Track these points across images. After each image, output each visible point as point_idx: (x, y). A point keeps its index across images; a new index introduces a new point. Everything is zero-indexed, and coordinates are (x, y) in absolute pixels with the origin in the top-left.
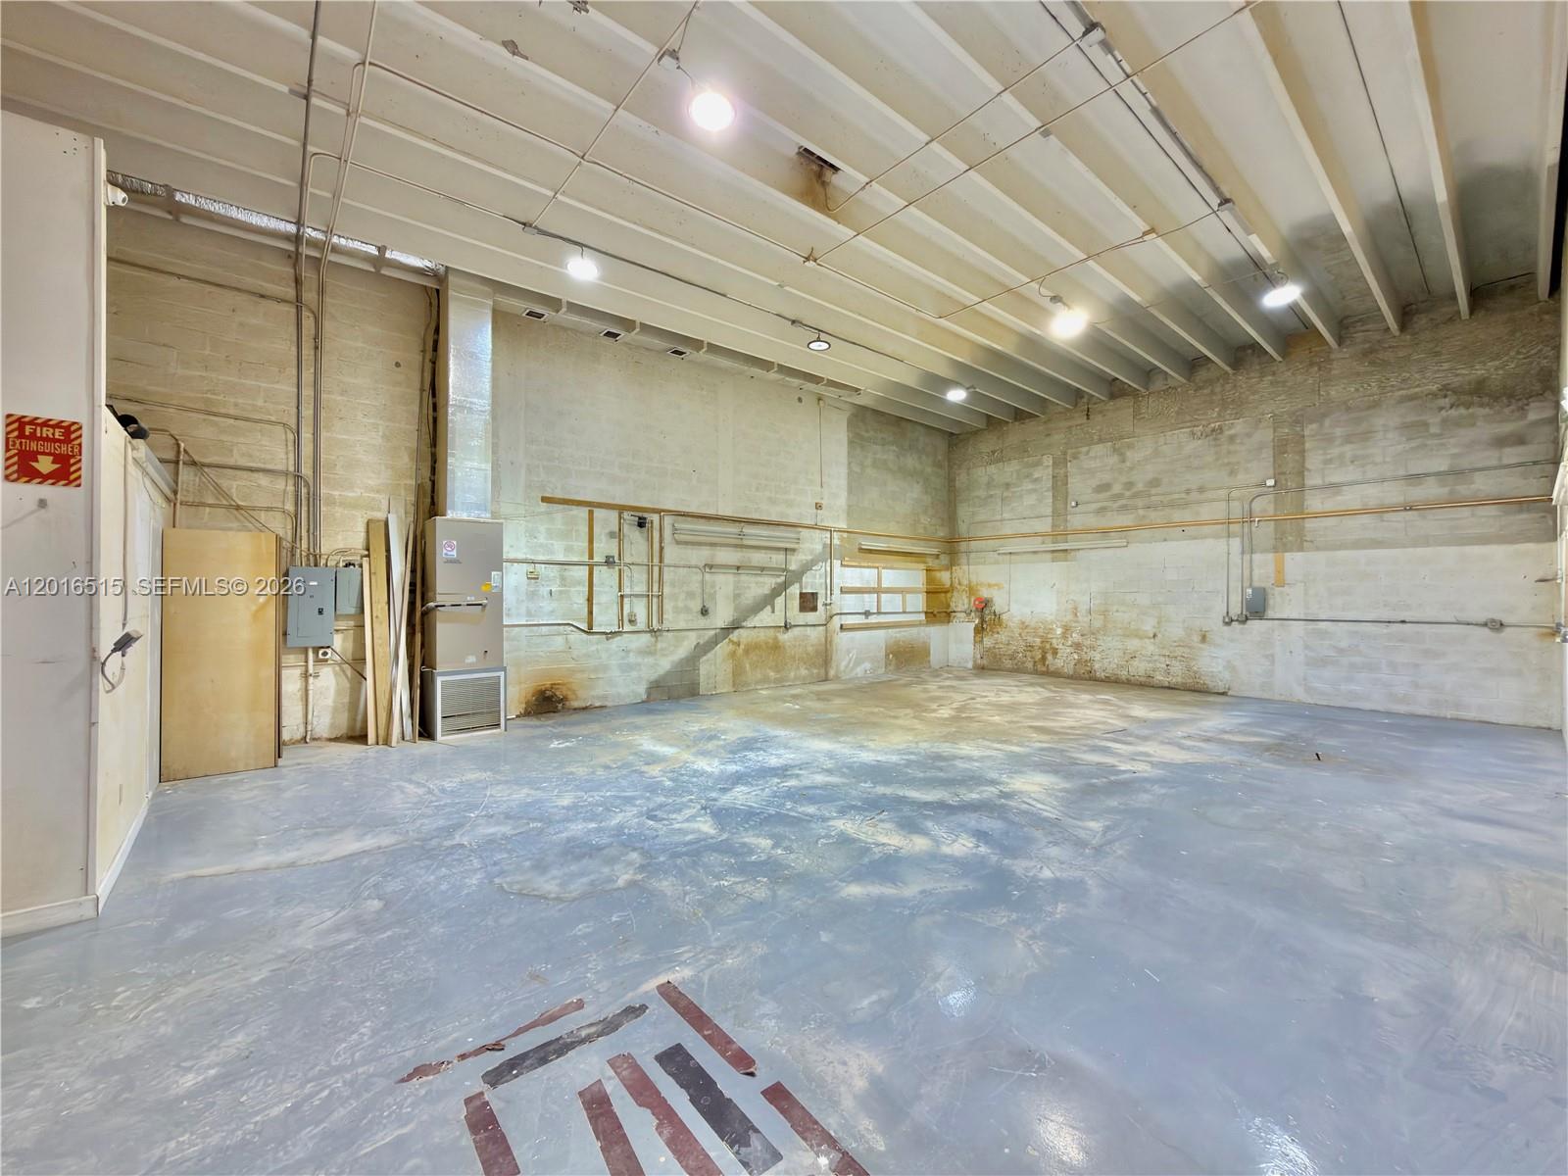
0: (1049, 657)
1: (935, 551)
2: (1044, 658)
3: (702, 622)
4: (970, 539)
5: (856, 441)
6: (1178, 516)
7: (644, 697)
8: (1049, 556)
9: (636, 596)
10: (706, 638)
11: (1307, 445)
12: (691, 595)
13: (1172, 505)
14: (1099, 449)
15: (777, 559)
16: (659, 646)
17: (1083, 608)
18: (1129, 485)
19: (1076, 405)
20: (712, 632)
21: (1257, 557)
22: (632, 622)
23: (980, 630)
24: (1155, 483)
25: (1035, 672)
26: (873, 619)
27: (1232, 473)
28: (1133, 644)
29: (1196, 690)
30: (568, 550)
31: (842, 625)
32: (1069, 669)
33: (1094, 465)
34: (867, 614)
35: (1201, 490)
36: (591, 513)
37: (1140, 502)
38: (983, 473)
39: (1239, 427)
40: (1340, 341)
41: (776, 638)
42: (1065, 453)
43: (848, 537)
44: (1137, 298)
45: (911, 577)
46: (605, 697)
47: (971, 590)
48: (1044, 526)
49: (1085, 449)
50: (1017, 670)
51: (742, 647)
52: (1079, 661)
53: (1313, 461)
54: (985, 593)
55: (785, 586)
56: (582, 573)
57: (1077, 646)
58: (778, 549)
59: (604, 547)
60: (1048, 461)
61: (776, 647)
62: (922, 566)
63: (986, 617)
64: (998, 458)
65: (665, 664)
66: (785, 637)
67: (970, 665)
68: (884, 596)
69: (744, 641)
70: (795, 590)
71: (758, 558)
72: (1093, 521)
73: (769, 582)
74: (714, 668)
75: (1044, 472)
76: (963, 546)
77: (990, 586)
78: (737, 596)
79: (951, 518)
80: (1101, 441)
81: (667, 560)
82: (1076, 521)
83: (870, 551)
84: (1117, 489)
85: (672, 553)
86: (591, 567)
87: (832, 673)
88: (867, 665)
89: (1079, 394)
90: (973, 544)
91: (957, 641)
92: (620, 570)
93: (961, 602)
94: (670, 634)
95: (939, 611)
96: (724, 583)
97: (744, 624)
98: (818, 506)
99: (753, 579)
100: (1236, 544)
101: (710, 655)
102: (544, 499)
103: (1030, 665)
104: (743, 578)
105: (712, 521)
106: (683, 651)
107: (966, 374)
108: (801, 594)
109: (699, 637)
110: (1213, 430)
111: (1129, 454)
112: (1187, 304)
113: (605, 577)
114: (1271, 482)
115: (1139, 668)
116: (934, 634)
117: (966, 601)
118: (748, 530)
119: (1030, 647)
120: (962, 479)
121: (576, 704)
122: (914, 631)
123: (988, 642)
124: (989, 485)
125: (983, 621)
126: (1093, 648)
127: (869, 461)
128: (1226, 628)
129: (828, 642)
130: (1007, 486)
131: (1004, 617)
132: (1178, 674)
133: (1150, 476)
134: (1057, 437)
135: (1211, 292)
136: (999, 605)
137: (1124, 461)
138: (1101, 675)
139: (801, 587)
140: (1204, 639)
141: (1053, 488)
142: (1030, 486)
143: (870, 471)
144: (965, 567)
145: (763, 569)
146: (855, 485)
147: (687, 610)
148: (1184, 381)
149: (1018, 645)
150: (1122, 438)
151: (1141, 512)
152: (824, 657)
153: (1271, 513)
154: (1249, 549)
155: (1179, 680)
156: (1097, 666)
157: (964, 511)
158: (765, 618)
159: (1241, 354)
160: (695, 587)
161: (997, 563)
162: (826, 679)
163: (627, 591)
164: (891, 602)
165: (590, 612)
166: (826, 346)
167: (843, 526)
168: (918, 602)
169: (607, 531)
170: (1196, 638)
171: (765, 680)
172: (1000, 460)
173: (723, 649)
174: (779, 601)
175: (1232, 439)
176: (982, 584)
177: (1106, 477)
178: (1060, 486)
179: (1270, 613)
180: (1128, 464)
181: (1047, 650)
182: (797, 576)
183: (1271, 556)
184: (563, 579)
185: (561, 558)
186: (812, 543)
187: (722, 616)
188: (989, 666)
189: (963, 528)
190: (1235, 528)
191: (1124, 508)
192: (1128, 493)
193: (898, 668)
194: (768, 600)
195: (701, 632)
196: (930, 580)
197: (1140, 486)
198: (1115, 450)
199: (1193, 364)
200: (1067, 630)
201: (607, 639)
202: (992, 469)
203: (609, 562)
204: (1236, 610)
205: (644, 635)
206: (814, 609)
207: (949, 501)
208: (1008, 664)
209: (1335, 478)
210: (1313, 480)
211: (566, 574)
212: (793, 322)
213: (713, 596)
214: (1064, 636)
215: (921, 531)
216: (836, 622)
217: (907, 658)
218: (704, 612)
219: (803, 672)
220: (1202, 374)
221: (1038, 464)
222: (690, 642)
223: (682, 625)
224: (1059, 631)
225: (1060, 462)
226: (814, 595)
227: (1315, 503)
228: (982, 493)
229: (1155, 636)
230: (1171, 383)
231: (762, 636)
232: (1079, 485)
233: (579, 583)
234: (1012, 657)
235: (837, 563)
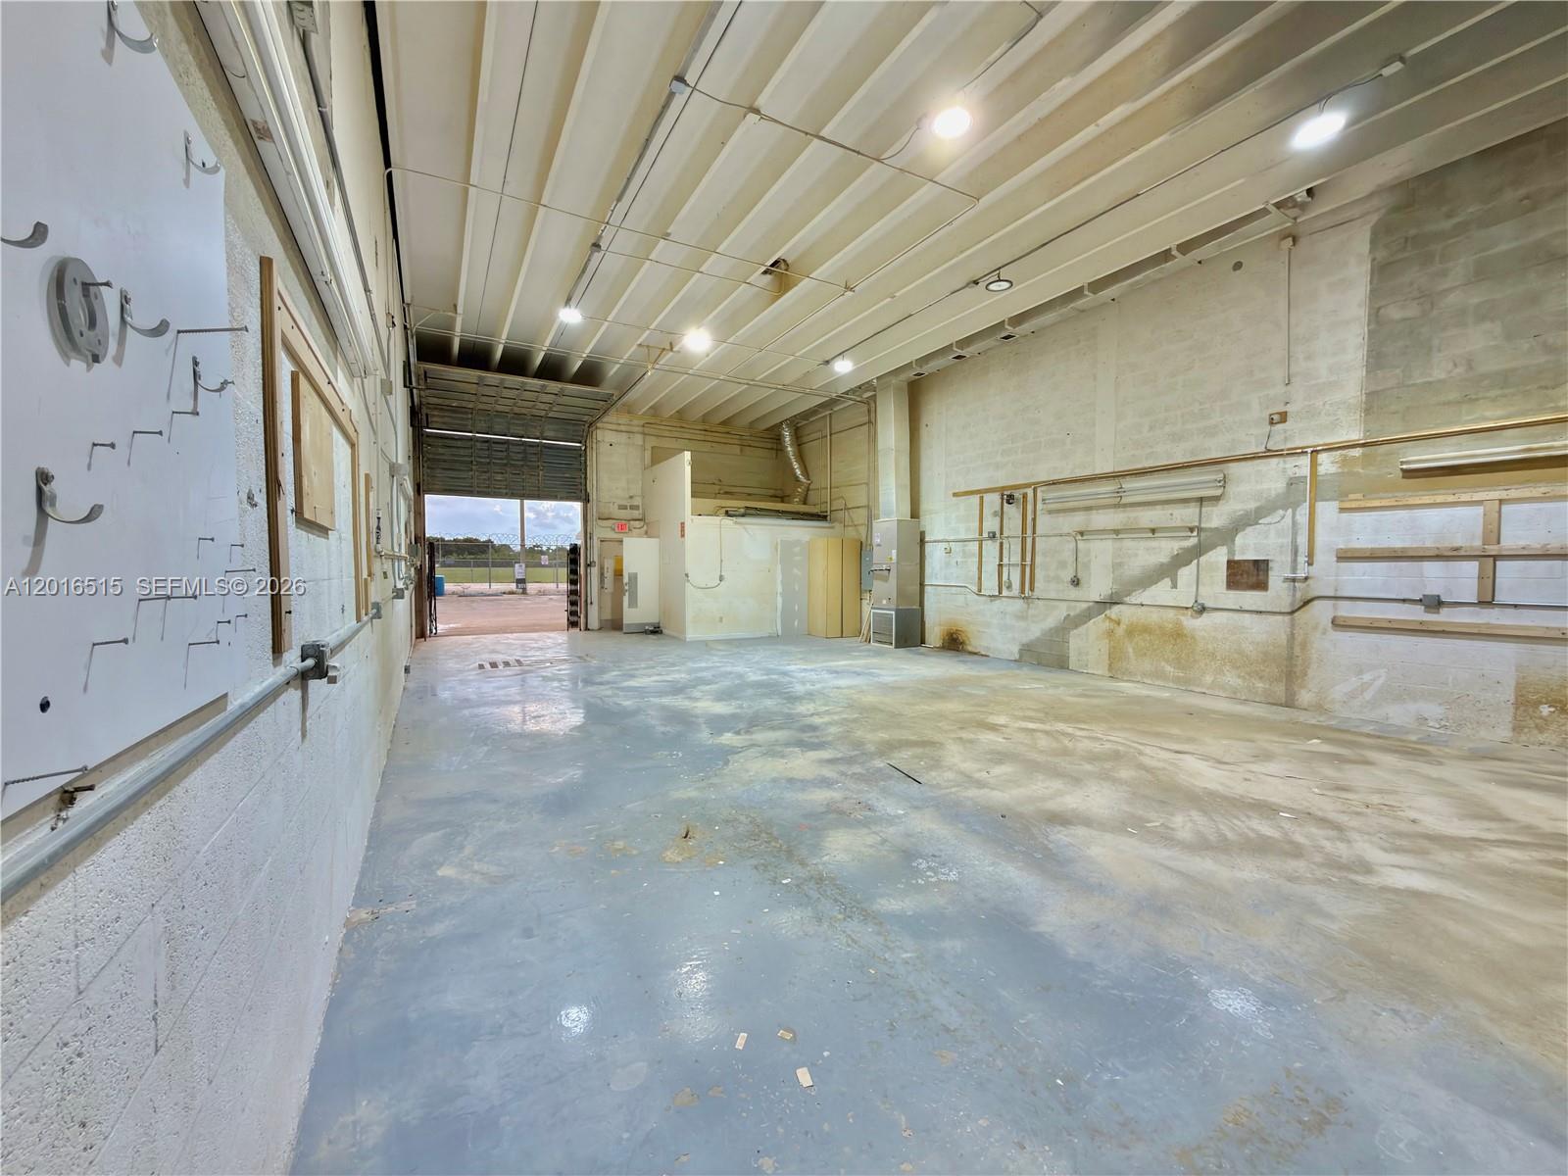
3: (1074, 593)
7: (1017, 657)
9: (1013, 565)
10: (1078, 611)
12: (1063, 565)
15: (1187, 515)
16: (1031, 612)
20: (1085, 606)
22: (1009, 587)
30: (968, 530)
31: (1338, 618)
34: (1432, 603)
36: (982, 498)
41: (1179, 623)
43: (1364, 455)
46: (988, 648)
51: (1123, 626)
55: (1198, 550)
56: (974, 547)
58: (1185, 501)
59: (991, 524)
61: (1178, 634)
65: (1035, 631)
66: (1192, 624)
68: (1512, 567)
69: (1125, 621)
70: (1216, 558)
71: (1148, 517)
73: (1165, 549)
74: (1087, 644)
78: (1117, 566)
81: (1038, 532)
83: (1450, 469)
85: (1044, 523)
86: (981, 542)
92: (1001, 544)
94: (1040, 603)
96: (1101, 551)
97: (1127, 599)
98: (1277, 419)
99: (1143, 544)
101: (1082, 629)
102: (955, 495)
104: (1128, 544)
105: (1087, 483)
106: (1051, 622)
108: (1231, 564)
109: (1069, 608)
113: (991, 549)
118: (1129, 484)
121: (970, 648)
129: (1293, 643)
139: (1231, 552)
145: (1154, 531)
147: (1058, 579)
158: (1161, 592)
160: (1067, 554)
162: (1290, 705)
163: (1005, 561)
165: (980, 578)
167: (1356, 435)
169: (993, 511)
173: (1098, 625)
174: (1186, 574)
182: (1219, 537)
184: (964, 551)
185: (963, 537)
186: (1263, 482)
187: (1098, 587)
194: (1169, 570)
195: (1073, 604)
201: (991, 601)
203: (993, 536)
205: (1017, 600)
206: (1262, 586)
211: (967, 548)
213: (1087, 566)
218: (1076, 582)
219: (1233, 680)
222: (1061, 612)
223: (1053, 595)
226: (1264, 563)
233: (974, 555)
235: (1326, 506)
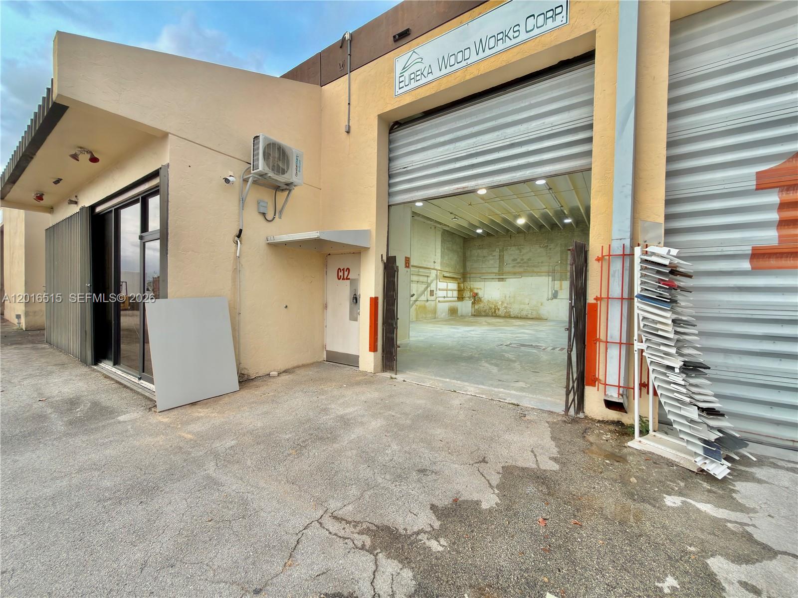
0: (497, 311)
1: (460, 277)
2: (495, 312)
4: (470, 274)
5: (443, 241)
6: (535, 269)
8: (497, 280)
13: (534, 266)
14: (513, 248)
15: (426, 279)
17: (508, 296)
18: (522, 260)
19: (507, 234)
20: (412, 302)
21: (555, 282)
23: (473, 303)
24: (529, 259)
25: (492, 316)
26: (446, 299)
27: (550, 258)
28: (522, 306)
29: (539, 319)
31: (439, 301)
32: (503, 315)
33: (511, 253)
34: (444, 297)
35: (542, 262)
37: (525, 265)
38: (476, 252)
39: (552, 246)
40: (577, 226)
41: (425, 304)
42: (503, 248)
43: (441, 272)
44: (536, 216)
45: (453, 285)
47: (471, 290)
48: (496, 270)
49: (509, 248)
50: (487, 316)
51: (418, 307)
52: (506, 312)
54: (476, 291)
55: (427, 287)
57: (506, 308)
58: (426, 276)
60: (498, 250)
61: (425, 307)
62: (457, 282)
63: (476, 298)
64: (481, 247)
66: (427, 304)
67: (470, 315)
68: (448, 291)
69: (419, 305)
70: (429, 289)
71: (422, 279)
72: (511, 270)
73: (424, 286)
74: (412, 313)
75: (496, 253)
76: (468, 275)
77: (477, 289)
78: (417, 291)
79: (464, 266)
80: (514, 246)
82: (506, 269)
83: (446, 277)
84: (519, 260)
87: (437, 316)
88: (444, 314)
89: (508, 231)
90: (472, 275)
91: (466, 307)
93: (467, 294)
95: (461, 298)
96: (415, 286)
97: (419, 299)
98: (434, 262)
99: (421, 285)
100: (550, 278)
103: (490, 314)
104: (419, 285)
108: (431, 291)
110: (546, 246)
111: (522, 250)
112: (546, 216)
114: (559, 262)
115: (524, 313)
116: (459, 305)
117: (469, 294)
118: (421, 270)
119: (491, 308)
120: (468, 253)
122: (455, 303)
123: (476, 307)
124: (478, 256)
125: (475, 300)
126: (510, 308)
127: (445, 248)
128: (547, 301)
129: (436, 305)
130: (484, 257)
131: (482, 299)
132: (534, 315)
133: (528, 257)
134: (500, 243)
135: (553, 218)
136: (481, 294)
137: (521, 252)
138: (512, 316)
140: (542, 304)
141: (499, 258)
142: (492, 258)
143: (446, 250)
144: (469, 283)
145: (423, 282)
146: (442, 255)
149: (487, 308)
150: (520, 245)
151: (526, 268)
152: (434, 311)
153: (559, 270)
154: (554, 280)
155: (535, 316)
156: (511, 313)
157: (468, 264)
158: (423, 298)
159: (554, 226)
161: (480, 281)
162: (435, 318)
164: (450, 294)
166: (456, 219)
167: (439, 268)
168: (455, 294)
170: (540, 304)
171: (422, 318)
172: (482, 248)
173: (414, 307)
174: (426, 292)
175: (550, 249)
176: (475, 288)
177: (516, 257)
178: (501, 258)
179: (558, 297)
180: (522, 253)
181: (497, 309)
182: (429, 285)
183: (558, 282)
186: (433, 274)
188: (477, 314)
189: (468, 269)
190: (550, 274)
191: (520, 266)
192: (522, 262)
193: (451, 316)
194: (423, 292)
196: (459, 287)
197: (525, 260)
198: (518, 248)
199: (541, 227)
200: (503, 302)
202: (479, 251)
204: (550, 297)
206: (433, 295)
207: (464, 260)
208: (483, 314)
212: (451, 213)
214: (502, 304)
215: (457, 270)
216: (438, 299)
217: (453, 312)
219: (430, 316)
220: (543, 230)
221: (495, 251)
224: (500, 303)
225: (502, 251)
226: (433, 291)
228: (475, 258)
229: (528, 304)
230: (535, 231)
231: (423, 303)
232: (507, 258)
234: (485, 312)
235: (438, 280)
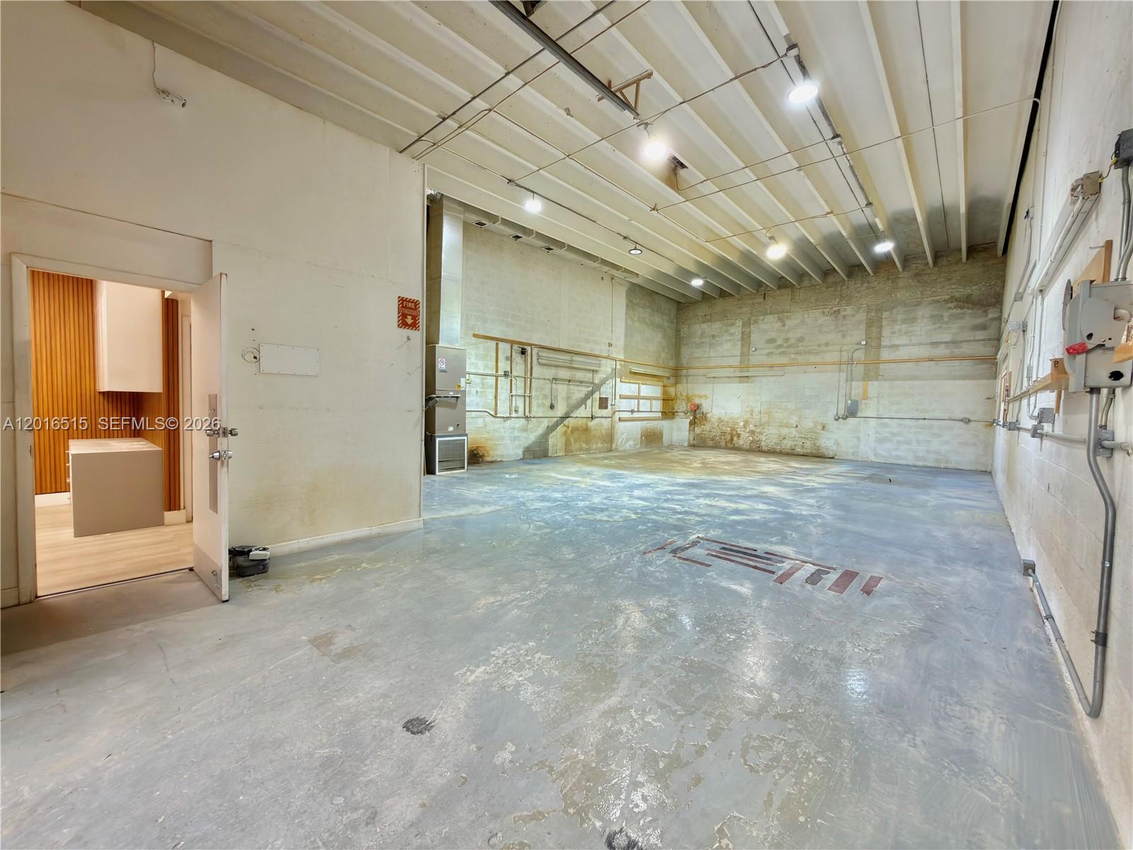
0: (735, 439)
1: (667, 375)
2: (732, 439)
3: (551, 413)
4: (687, 369)
5: (630, 305)
6: (813, 359)
7: (522, 456)
8: (738, 379)
9: (519, 396)
10: (553, 422)
11: (884, 323)
12: (545, 397)
13: (810, 352)
14: (770, 318)
15: (589, 376)
16: (529, 426)
17: (756, 411)
18: (787, 340)
19: (758, 291)
20: (555, 419)
21: (854, 383)
22: (516, 411)
23: (693, 423)
24: (801, 340)
25: (726, 448)
26: (636, 415)
27: (843, 336)
28: (785, 431)
29: (818, 456)
30: (486, 366)
31: (620, 418)
32: (747, 446)
33: (767, 327)
34: (632, 411)
35: (827, 344)
36: (497, 344)
37: (792, 350)
38: (700, 328)
39: (849, 310)
40: (904, 267)
41: (587, 424)
42: (750, 319)
43: (625, 365)
45: (650, 390)
46: (502, 456)
47: (688, 399)
48: (736, 361)
49: (762, 317)
50: (716, 446)
51: (570, 428)
52: (753, 441)
53: (886, 332)
54: (697, 401)
55: (592, 393)
56: (492, 380)
57: (752, 432)
58: (590, 370)
59: (504, 366)
60: (739, 323)
61: (586, 430)
62: (661, 384)
63: (697, 415)
64: (708, 319)
65: (532, 437)
66: (592, 424)
67: (686, 444)
68: (641, 401)
69: (571, 426)
70: (597, 396)
71: (579, 375)
72: (766, 360)
73: (584, 390)
74: (556, 440)
75: (737, 330)
76: (684, 372)
77: (700, 397)
78: (568, 398)
79: (677, 354)
80: (771, 313)
81: (534, 375)
82: (755, 359)
83: (635, 373)
84: (779, 342)
85: (537, 371)
86: (497, 377)
87: (614, 446)
88: (631, 443)
89: (760, 284)
90: (691, 372)
91: (679, 430)
92: (511, 380)
93: (681, 406)
94: (534, 419)
95: (668, 413)
96: (562, 389)
97: (571, 415)
98: (610, 345)
99: (576, 388)
100: (843, 375)
101: (554, 433)
102: (475, 336)
103: (723, 444)
104: (572, 387)
105: (556, 352)
106: (540, 431)
107: (704, 270)
108: (600, 398)
109: (548, 422)
110: (835, 311)
111: (787, 322)
112: (834, 243)
113: (503, 382)
114: (864, 343)
115: (787, 444)
116: (665, 425)
117: (685, 405)
118: (576, 358)
119: (724, 433)
120: (684, 331)
121: (488, 459)
122: (655, 422)
123: (698, 430)
124: (702, 335)
125: (695, 418)
126: (761, 433)
127: (636, 318)
128: (836, 422)
129: (612, 427)
130: (714, 336)
131: (709, 415)
132: (808, 446)
133: (799, 335)
134: (745, 309)
135: (849, 241)
136: (706, 406)
137: (784, 326)
138: (765, 448)
139: (600, 394)
140: (823, 428)
141: (742, 340)
142: (728, 338)
143: (637, 324)
144: (685, 385)
145: (581, 382)
146: (629, 333)
147: (543, 405)
148: (820, 282)
149: (716, 432)
150: (783, 312)
151: (793, 356)
152: (610, 437)
153: (863, 359)
154: (850, 379)
155: (809, 451)
156: (763, 444)
157: (685, 351)
158: (582, 412)
159: (854, 269)
160: (547, 391)
161: (705, 383)
162: (611, 451)
163: (514, 393)
164: (645, 405)
165: (496, 405)
166: (639, 252)
167: (622, 357)
168: (658, 405)
169: (505, 356)
170: (819, 427)
171: (581, 449)
172: (710, 321)
173: (560, 429)
174: (589, 402)
175: (845, 317)
176: (695, 396)
177: (773, 335)
178: (746, 339)
179: (859, 414)
180: (786, 327)
181: (734, 434)
182: (597, 388)
183: (861, 383)
184: (483, 384)
185: (482, 371)
186: (607, 367)
187: (561, 410)
188: (699, 444)
189: (684, 361)
190: (843, 367)
191: (783, 353)
192: (785, 345)
193: (647, 446)
194: (583, 401)
195: (550, 419)
196: (665, 392)
197: (793, 341)
198: (779, 319)
199: (827, 273)
200: (746, 423)
201: (504, 421)
202: (704, 326)
203: (506, 375)
204: (841, 413)
205: (522, 419)
206: (606, 408)
207: (677, 343)
208: (710, 443)
209: (896, 342)
210: (885, 342)
211: (485, 381)
212: (625, 238)
213: (556, 397)
214: (745, 426)
215: (661, 362)
216: (617, 416)
217: (652, 438)
218: (552, 407)
219: (600, 445)
220: (831, 279)
221: (733, 325)
222: (545, 423)
223: (541, 415)
224: (742, 424)
225: (747, 324)
226: (607, 399)
227: (885, 354)
228: (697, 340)
229: (797, 426)
230: (814, 283)
231: (580, 422)
232: (757, 337)
233: (491, 387)
234: (713, 439)
235: (618, 380)
